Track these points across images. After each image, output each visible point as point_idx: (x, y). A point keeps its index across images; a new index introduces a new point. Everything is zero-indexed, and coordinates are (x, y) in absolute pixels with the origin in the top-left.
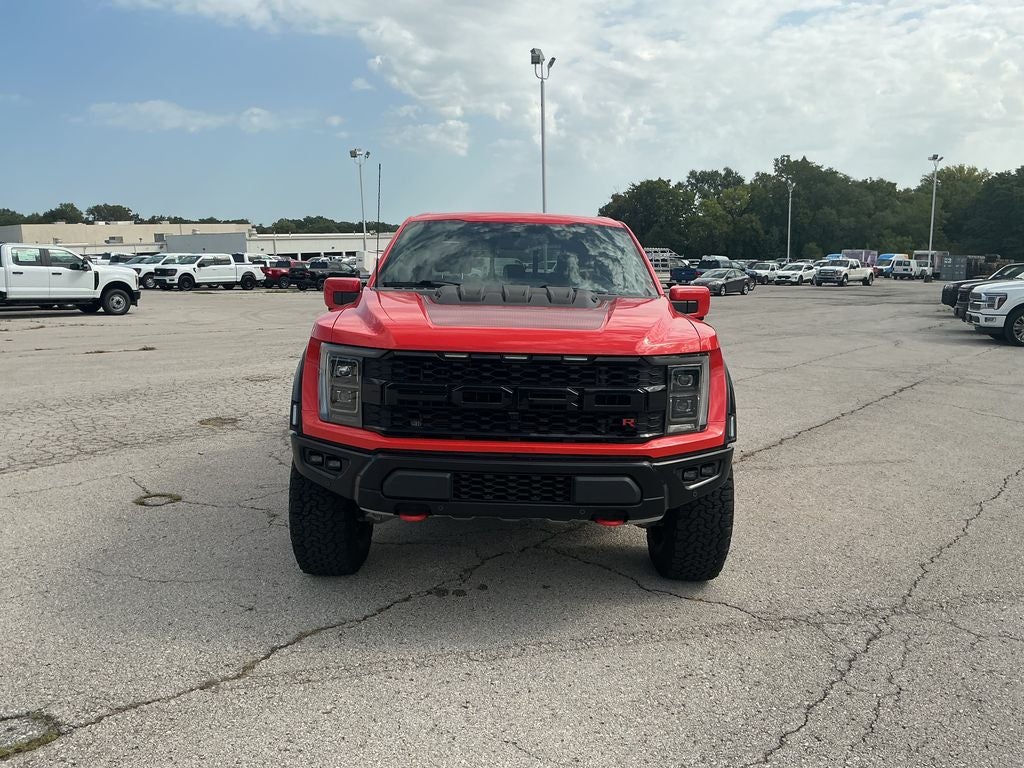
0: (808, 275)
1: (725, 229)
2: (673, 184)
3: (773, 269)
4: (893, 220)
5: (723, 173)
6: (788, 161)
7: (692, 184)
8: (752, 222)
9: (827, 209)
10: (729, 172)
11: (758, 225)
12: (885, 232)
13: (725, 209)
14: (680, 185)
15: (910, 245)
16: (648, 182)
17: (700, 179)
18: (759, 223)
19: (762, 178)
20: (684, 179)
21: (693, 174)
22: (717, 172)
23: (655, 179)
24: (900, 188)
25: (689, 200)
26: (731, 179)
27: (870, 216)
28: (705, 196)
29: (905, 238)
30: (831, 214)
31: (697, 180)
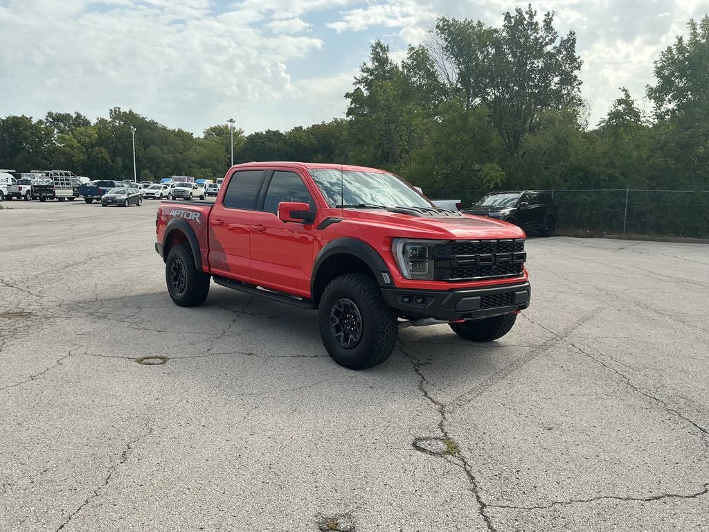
0: (165, 192)
1: (82, 158)
2: (34, 121)
3: (140, 188)
4: (196, 157)
5: (74, 116)
6: (119, 111)
7: (50, 122)
8: (102, 153)
9: (153, 147)
10: (79, 116)
11: (106, 156)
12: (193, 165)
13: (79, 142)
14: (40, 122)
15: (210, 174)
16: (14, 117)
17: (58, 119)
18: (107, 154)
19: (102, 121)
20: (43, 118)
21: (50, 114)
22: (69, 114)
23: (19, 115)
24: (195, 136)
25: (49, 134)
26: (80, 121)
27: (181, 153)
28: (61, 131)
29: (206, 170)
30: (157, 151)
31: (54, 119)
